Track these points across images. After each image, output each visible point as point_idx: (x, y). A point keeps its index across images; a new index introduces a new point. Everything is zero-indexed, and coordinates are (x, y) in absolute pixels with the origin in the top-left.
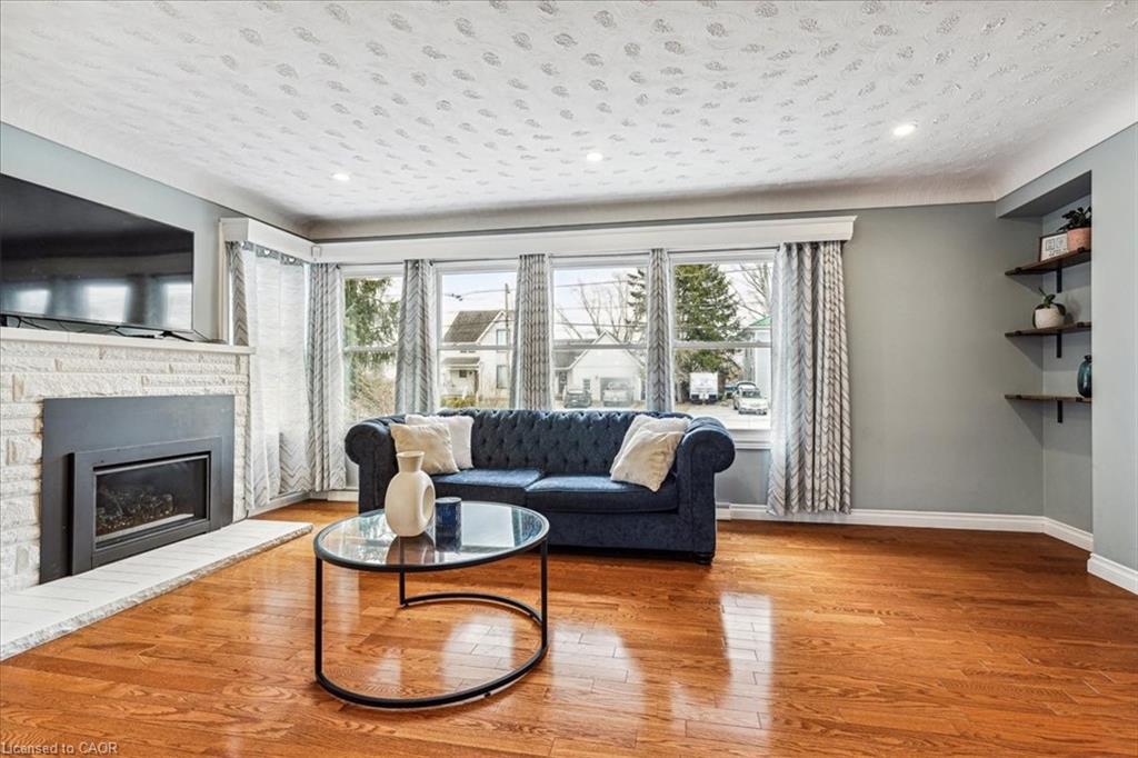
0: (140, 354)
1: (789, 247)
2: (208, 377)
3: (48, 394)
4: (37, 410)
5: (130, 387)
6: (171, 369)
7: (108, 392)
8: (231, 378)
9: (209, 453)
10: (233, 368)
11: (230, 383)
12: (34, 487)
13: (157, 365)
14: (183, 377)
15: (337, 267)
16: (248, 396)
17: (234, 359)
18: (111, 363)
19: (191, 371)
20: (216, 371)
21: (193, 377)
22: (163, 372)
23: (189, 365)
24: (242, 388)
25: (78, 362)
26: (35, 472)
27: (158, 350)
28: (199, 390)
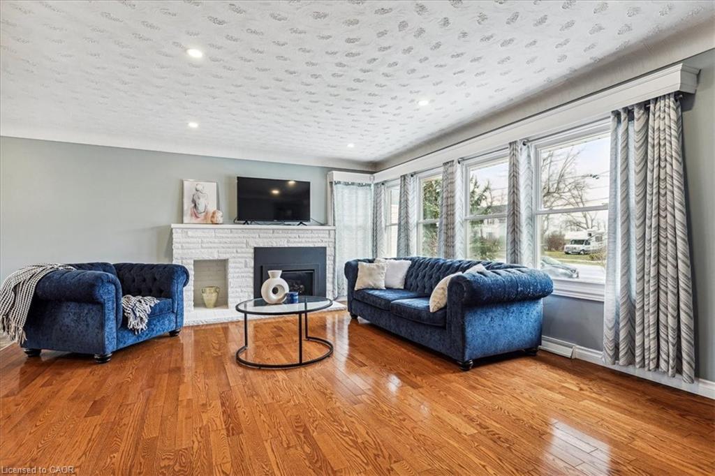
0: (286, 231)
1: (617, 114)
2: (315, 240)
3: (256, 246)
4: (252, 251)
5: (283, 243)
6: (299, 237)
7: (275, 245)
8: (326, 240)
9: (314, 270)
10: (327, 236)
11: (326, 242)
12: (252, 275)
13: (293, 235)
14: (303, 240)
15: (383, 184)
16: (335, 248)
17: (327, 232)
18: (276, 235)
19: (307, 238)
20: (318, 237)
21: (307, 240)
22: (295, 238)
23: (306, 235)
24: (331, 245)
25: (265, 235)
26: (252, 270)
27: (294, 230)
28: (311, 245)
